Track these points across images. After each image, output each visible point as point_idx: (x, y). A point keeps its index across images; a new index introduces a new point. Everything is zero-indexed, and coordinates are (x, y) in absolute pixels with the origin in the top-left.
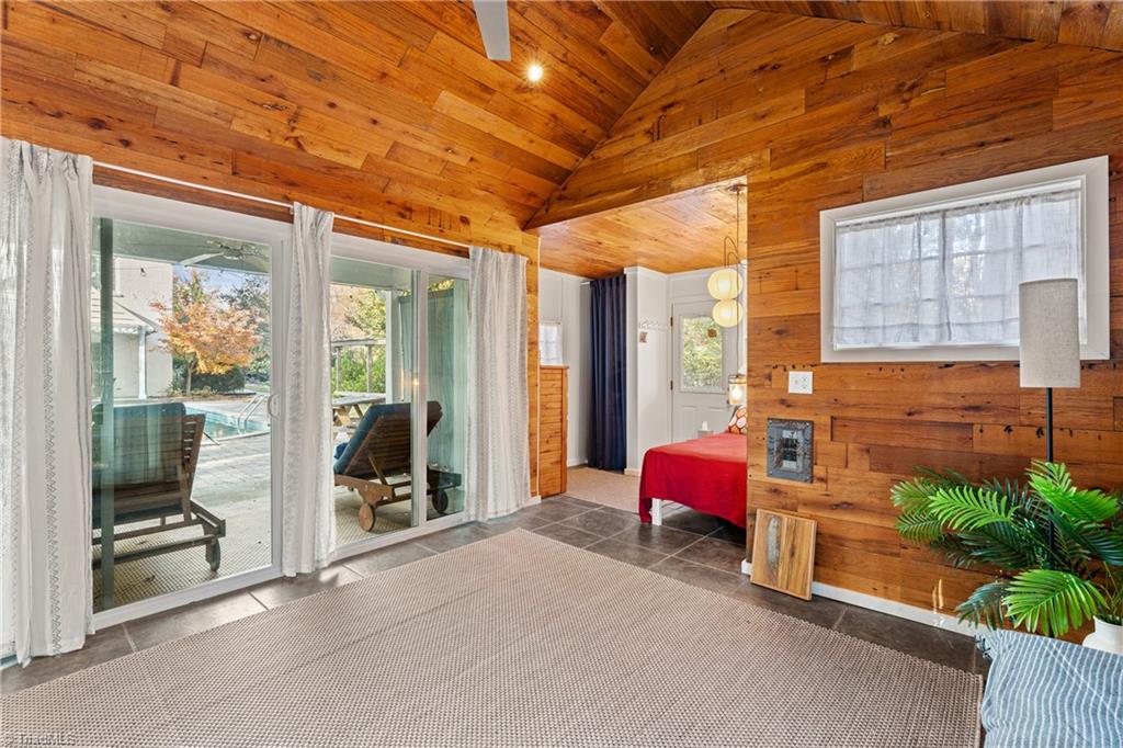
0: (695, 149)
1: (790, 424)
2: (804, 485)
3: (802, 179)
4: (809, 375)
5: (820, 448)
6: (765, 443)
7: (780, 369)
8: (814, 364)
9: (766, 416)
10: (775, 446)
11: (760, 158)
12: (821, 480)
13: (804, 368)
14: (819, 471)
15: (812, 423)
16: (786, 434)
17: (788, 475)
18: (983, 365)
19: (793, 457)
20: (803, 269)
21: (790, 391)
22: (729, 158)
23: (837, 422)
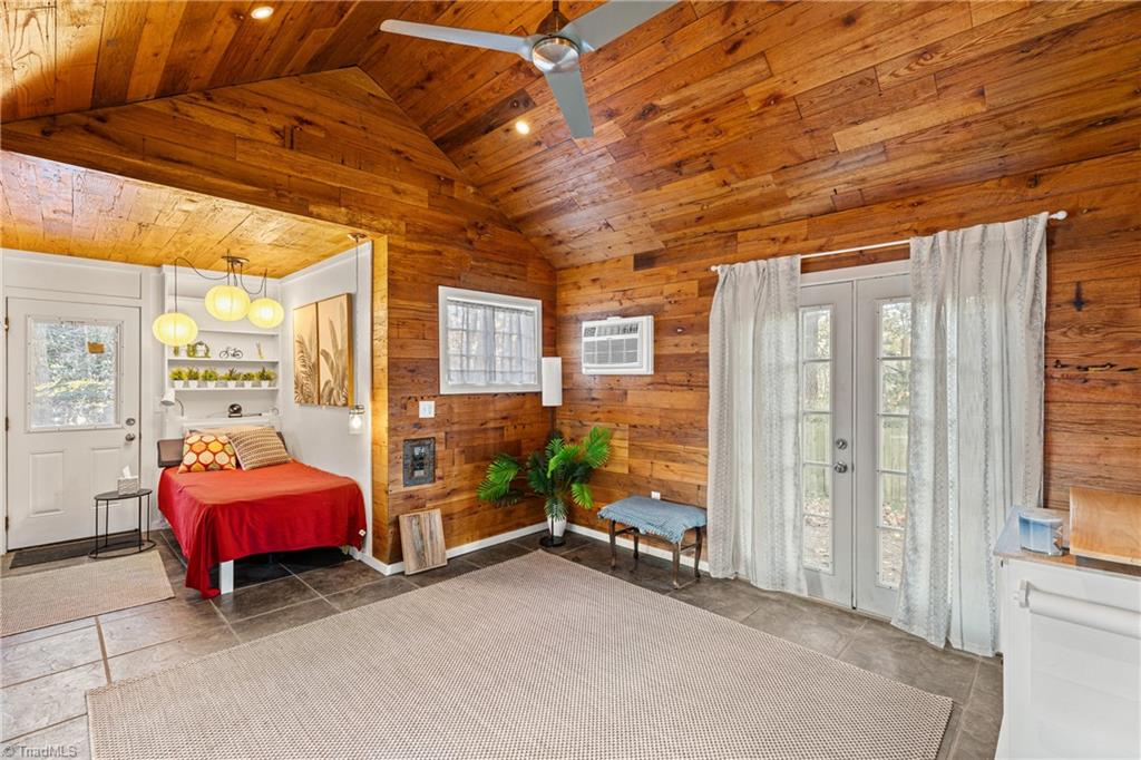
0: (338, 185)
1: (420, 442)
2: (430, 485)
3: (427, 256)
4: (432, 403)
5: (439, 455)
6: (401, 460)
7: (413, 400)
8: (436, 396)
9: (402, 438)
10: (409, 461)
11: (397, 225)
12: (440, 478)
13: (429, 398)
14: (439, 472)
15: (434, 438)
16: (417, 451)
17: (419, 481)
18: (507, 394)
19: (421, 467)
20: (428, 324)
21: (421, 416)
22: (372, 212)
23: (449, 436)
